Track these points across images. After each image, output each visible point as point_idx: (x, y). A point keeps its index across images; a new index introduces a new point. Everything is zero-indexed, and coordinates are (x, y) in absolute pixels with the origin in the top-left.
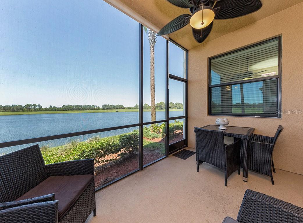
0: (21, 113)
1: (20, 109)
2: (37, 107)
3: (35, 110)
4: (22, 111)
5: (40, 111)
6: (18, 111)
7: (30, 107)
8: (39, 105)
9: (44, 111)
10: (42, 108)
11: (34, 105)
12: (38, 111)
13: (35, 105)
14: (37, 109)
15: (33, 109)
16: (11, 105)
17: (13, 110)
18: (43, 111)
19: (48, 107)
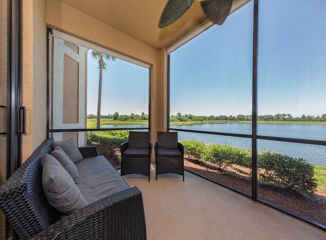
0: (271, 122)
1: (271, 118)
2: (286, 117)
3: (285, 120)
4: (273, 121)
5: (290, 121)
6: (269, 121)
7: (279, 117)
8: (289, 115)
9: (295, 121)
10: (293, 117)
11: (283, 115)
12: (288, 121)
13: (285, 115)
14: (286, 119)
15: (282, 119)
16: (264, 115)
17: (266, 120)
18: (293, 121)
19: (301, 116)
